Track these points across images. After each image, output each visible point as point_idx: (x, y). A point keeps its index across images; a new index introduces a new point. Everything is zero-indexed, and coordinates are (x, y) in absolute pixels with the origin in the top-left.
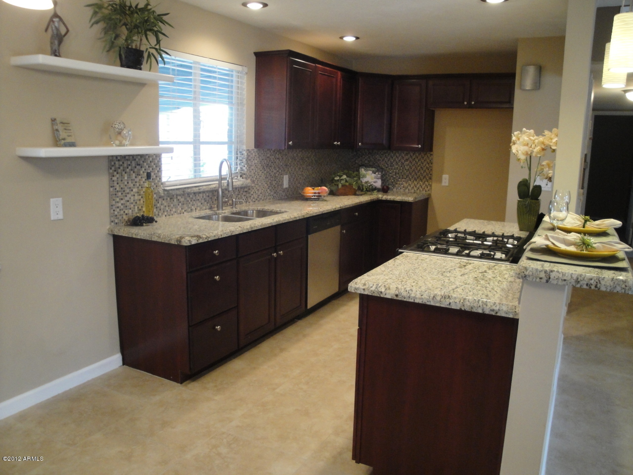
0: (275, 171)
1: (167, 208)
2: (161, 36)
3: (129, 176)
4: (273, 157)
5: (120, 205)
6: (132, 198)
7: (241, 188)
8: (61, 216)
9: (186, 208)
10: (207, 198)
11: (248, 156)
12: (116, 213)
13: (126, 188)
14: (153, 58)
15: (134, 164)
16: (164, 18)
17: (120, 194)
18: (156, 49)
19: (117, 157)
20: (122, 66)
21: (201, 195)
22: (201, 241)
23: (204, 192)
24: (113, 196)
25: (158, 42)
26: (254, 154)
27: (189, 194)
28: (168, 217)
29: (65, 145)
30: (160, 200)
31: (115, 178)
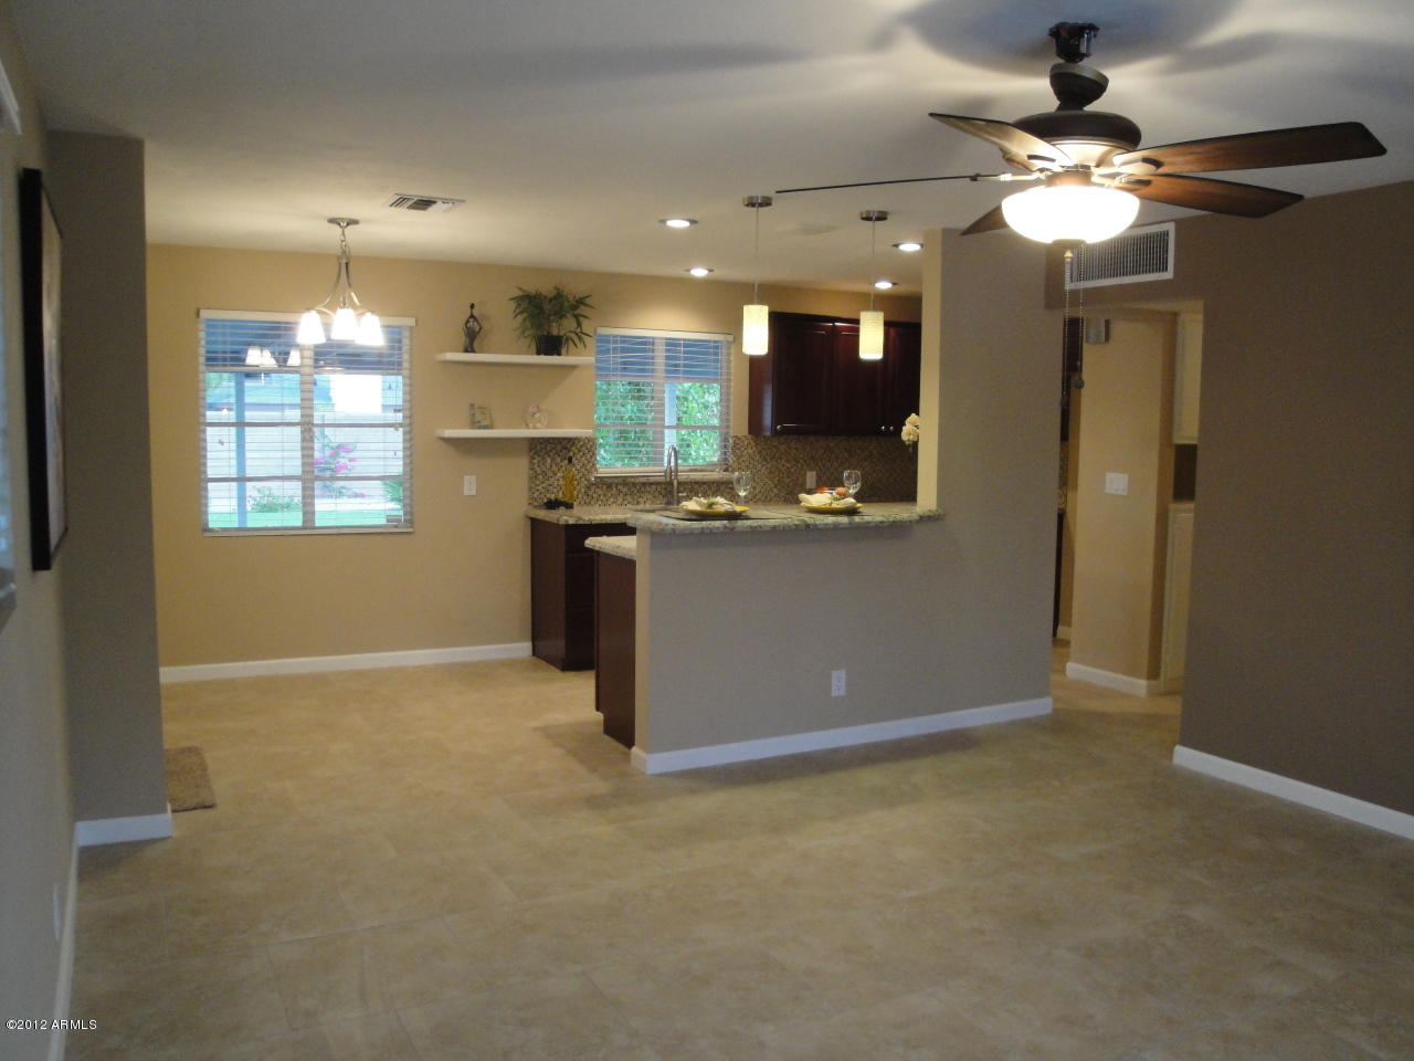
0: (788, 465)
1: (602, 497)
2: (581, 319)
3: (553, 460)
4: (785, 446)
5: (540, 488)
6: (556, 483)
7: (723, 483)
8: (474, 493)
9: (630, 500)
10: (664, 492)
11: (735, 444)
12: (535, 496)
13: (549, 472)
14: (570, 342)
15: (559, 447)
16: (587, 301)
17: (540, 477)
18: (577, 334)
19: (538, 439)
20: (538, 353)
21: (654, 487)
22: (580, 522)
23: (658, 483)
24: (533, 478)
25: (579, 325)
26: (746, 442)
27: (634, 484)
28: (602, 507)
29: (479, 428)
30: (593, 488)
31: (535, 461)
